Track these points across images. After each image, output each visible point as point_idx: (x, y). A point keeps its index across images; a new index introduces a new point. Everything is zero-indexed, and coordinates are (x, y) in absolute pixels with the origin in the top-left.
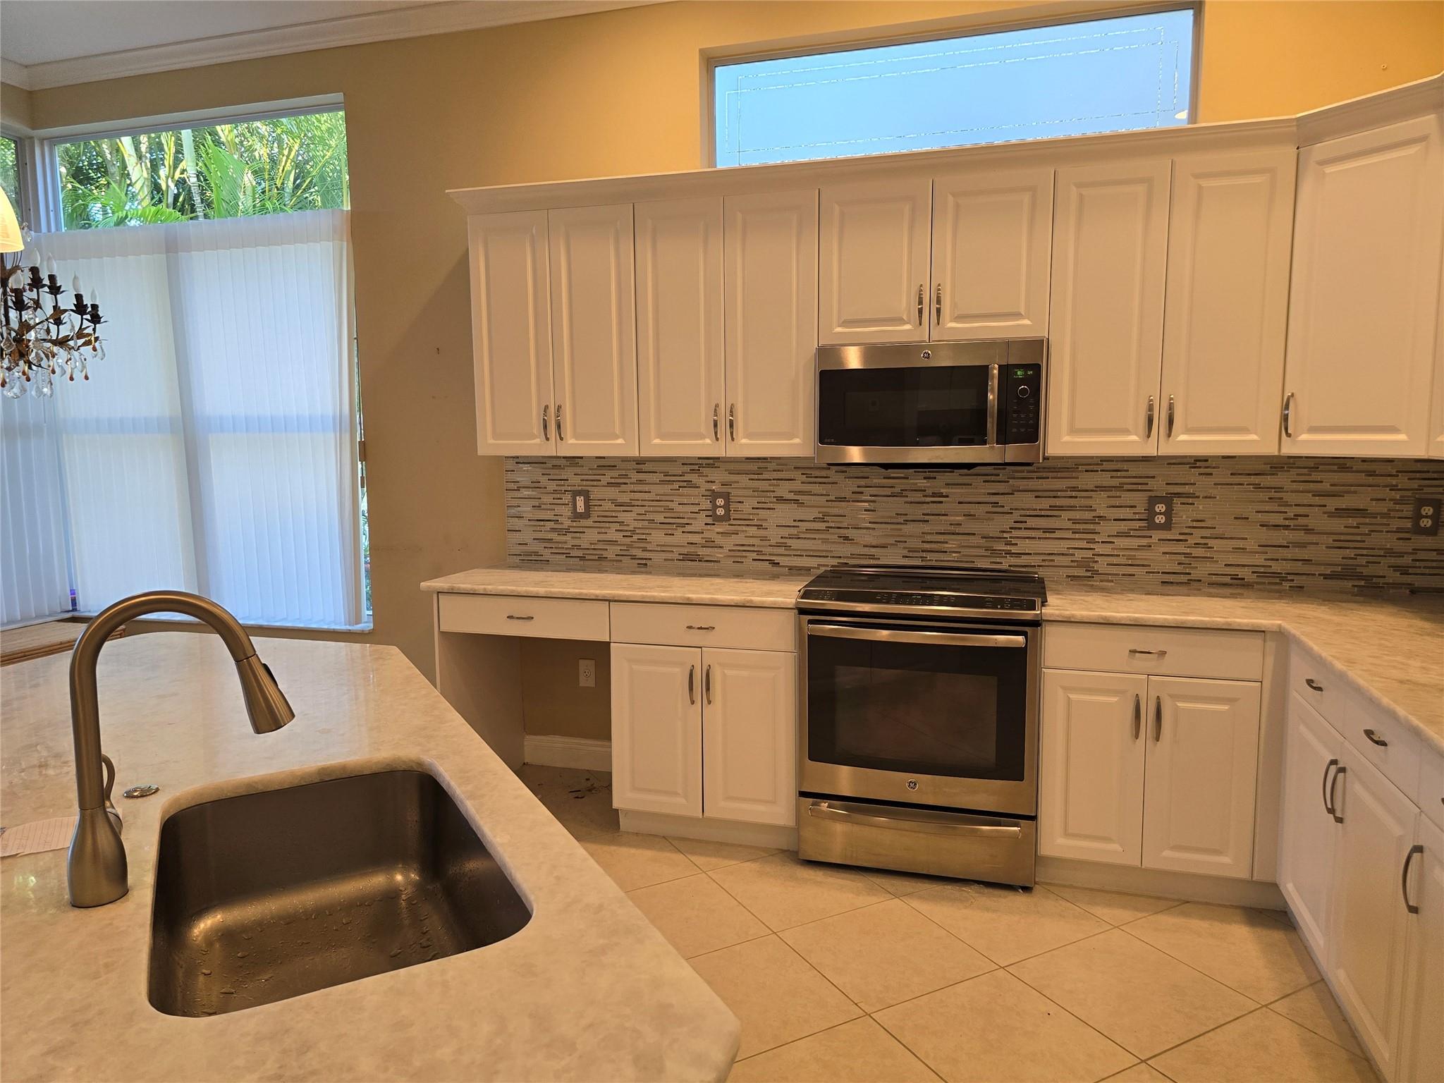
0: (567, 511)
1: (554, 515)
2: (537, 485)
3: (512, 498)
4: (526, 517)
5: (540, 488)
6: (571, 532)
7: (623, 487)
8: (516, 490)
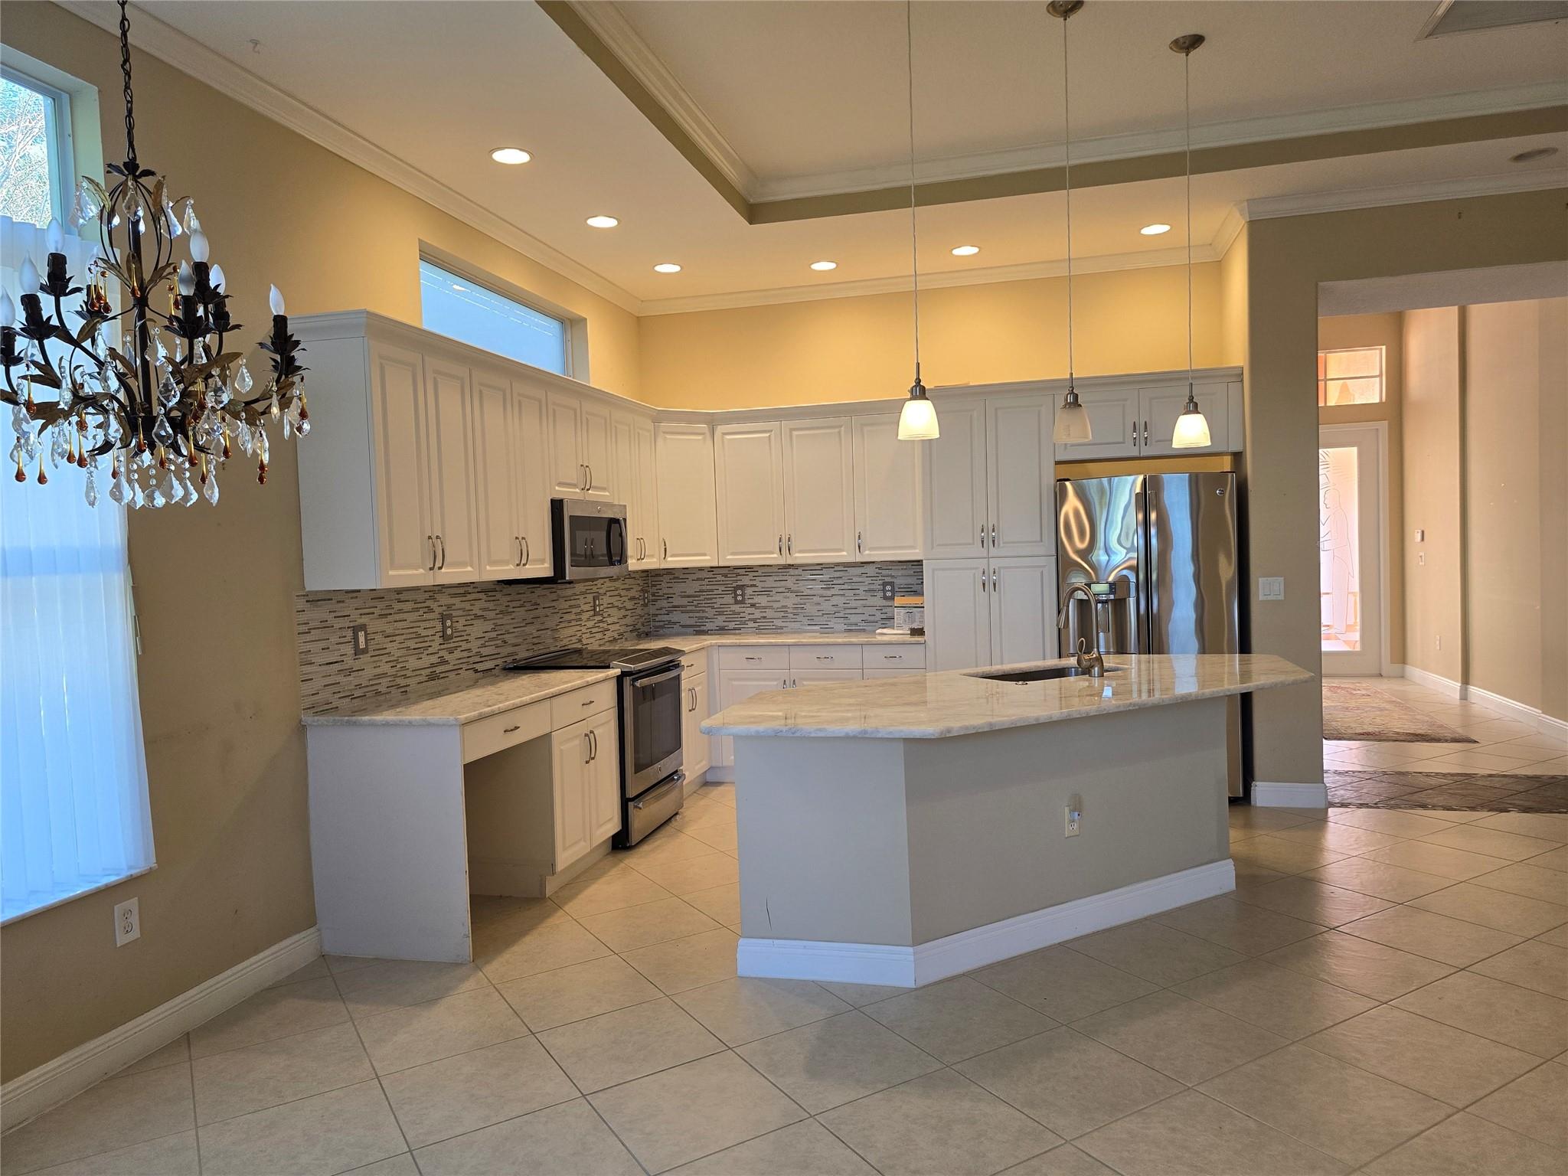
0: (349, 650)
1: (341, 655)
2: (324, 624)
3: (304, 642)
4: (316, 666)
5: (328, 627)
6: (354, 671)
7: (390, 618)
8: (307, 633)
